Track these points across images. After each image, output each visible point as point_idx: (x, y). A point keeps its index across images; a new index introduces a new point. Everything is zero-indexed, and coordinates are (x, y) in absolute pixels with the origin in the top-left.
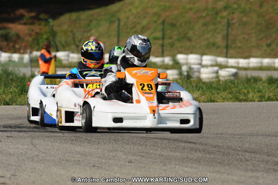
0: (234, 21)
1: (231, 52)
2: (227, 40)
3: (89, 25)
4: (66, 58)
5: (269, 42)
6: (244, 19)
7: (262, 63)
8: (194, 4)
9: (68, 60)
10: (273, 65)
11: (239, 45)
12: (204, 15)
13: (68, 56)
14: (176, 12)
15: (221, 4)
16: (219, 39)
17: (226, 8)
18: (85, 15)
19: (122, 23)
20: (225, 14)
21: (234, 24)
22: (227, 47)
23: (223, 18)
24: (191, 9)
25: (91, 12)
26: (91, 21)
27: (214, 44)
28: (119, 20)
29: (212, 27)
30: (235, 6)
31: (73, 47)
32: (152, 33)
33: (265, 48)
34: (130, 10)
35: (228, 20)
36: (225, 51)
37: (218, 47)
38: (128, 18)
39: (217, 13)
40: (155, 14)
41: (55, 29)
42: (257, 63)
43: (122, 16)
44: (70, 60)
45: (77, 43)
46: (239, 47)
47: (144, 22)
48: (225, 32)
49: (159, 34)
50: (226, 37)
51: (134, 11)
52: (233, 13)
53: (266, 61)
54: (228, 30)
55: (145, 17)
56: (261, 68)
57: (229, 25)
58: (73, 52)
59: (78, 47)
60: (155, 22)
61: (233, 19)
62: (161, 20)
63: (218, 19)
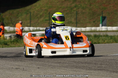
0: (79, 12)
1: (78, 25)
2: (77, 20)
3: (17, 15)
4: (8, 29)
5: (94, 20)
6: (84, 11)
7: (91, 29)
8: (62, 5)
9: (9, 30)
10: (96, 30)
11: (82, 22)
12: (66, 10)
13: (9, 28)
14: (54, 9)
15: (73, 5)
16: (73, 20)
17: (75, 7)
18: (15, 11)
19: (32, 14)
20: (75, 9)
21: (79, 13)
22: (77, 23)
23: (74, 11)
24: (61, 7)
25: (18, 10)
26: (18, 13)
27: (71, 22)
28: (30, 13)
29: (70, 15)
30: (79, 6)
31: (11, 25)
32: (45, 18)
33: (92, 23)
34: (35, 9)
35: (77, 12)
36: (76, 25)
37: (73, 23)
38: (34, 12)
39: (72, 9)
40: (45, 10)
41: (3, 17)
42: (89, 29)
43: (32, 11)
44: (10, 30)
45: (13, 23)
46: (82, 23)
47: (41, 14)
48: (75, 17)
49: (47, 18)
50: (76, 19)
51: (37, 9)
52: (79, 9)
53: (93, 28)
54: (76, 16)
55: (41, 11)
56: (91, 31)
57: (77, 14)
58: (11, 27)
59: (13, 24)
60: (46, 13)
61: (79, 11)
62: (48, 13)
63: (72, 11)
